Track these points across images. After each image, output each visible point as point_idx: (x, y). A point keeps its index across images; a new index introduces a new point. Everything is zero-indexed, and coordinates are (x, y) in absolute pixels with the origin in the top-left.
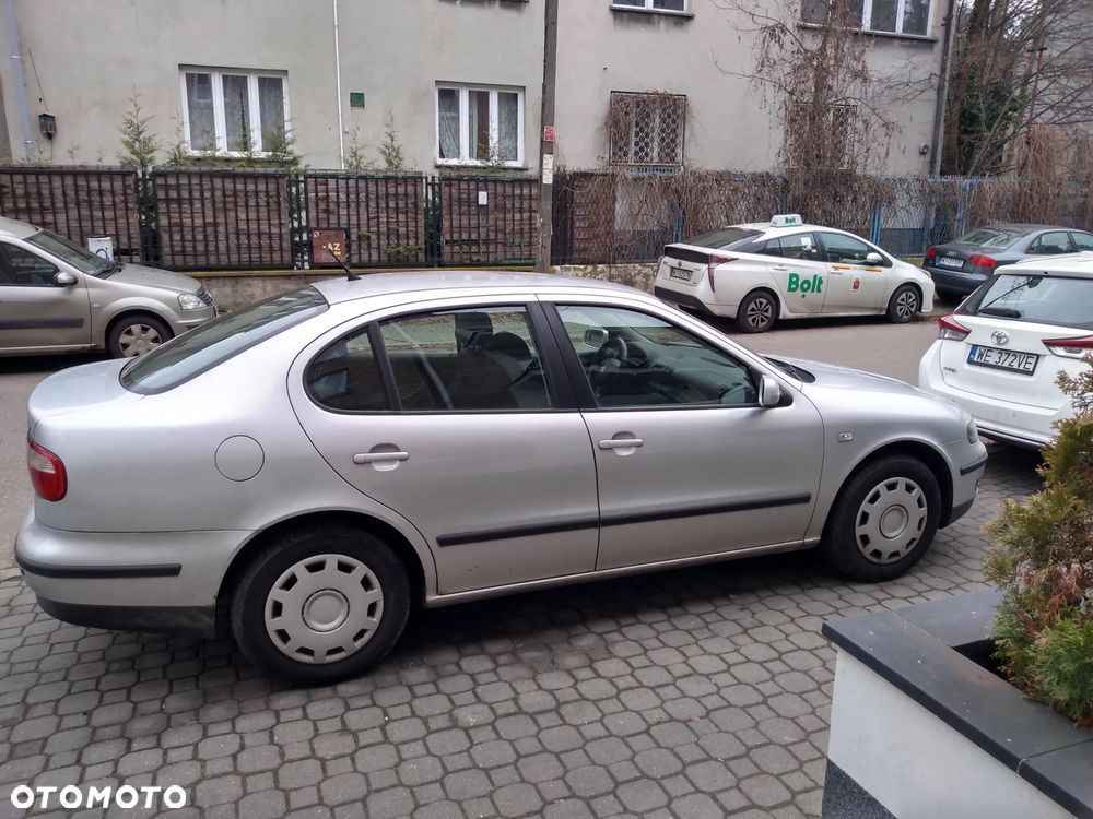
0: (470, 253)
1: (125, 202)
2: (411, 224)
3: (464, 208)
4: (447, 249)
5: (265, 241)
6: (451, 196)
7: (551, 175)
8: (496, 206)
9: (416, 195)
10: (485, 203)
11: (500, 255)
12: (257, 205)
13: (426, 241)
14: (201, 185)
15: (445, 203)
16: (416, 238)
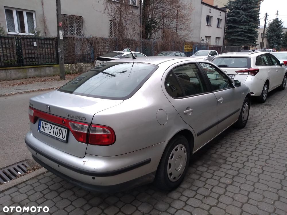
0: (32, 61)
2: (12, 53)
3: (29, 47)
4: (25, 60)
6: (24, 43)
7: (62, 37)
8: (39, 47)
9: (12, 43)
10: (36, 46)
11: (42, 62)
13: (17, 58)
15: (23, 46)
16: (14, 57)
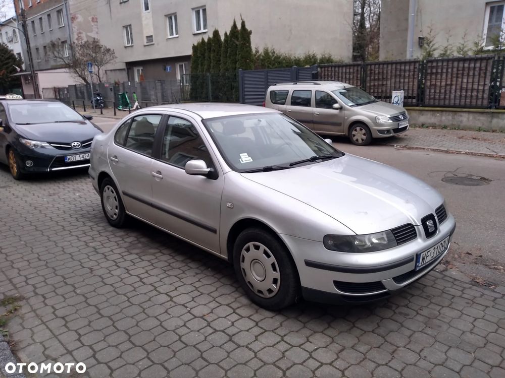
1: (414, 75)
5: (475, 94)
12: (474, 75)
14: (448, 65)
